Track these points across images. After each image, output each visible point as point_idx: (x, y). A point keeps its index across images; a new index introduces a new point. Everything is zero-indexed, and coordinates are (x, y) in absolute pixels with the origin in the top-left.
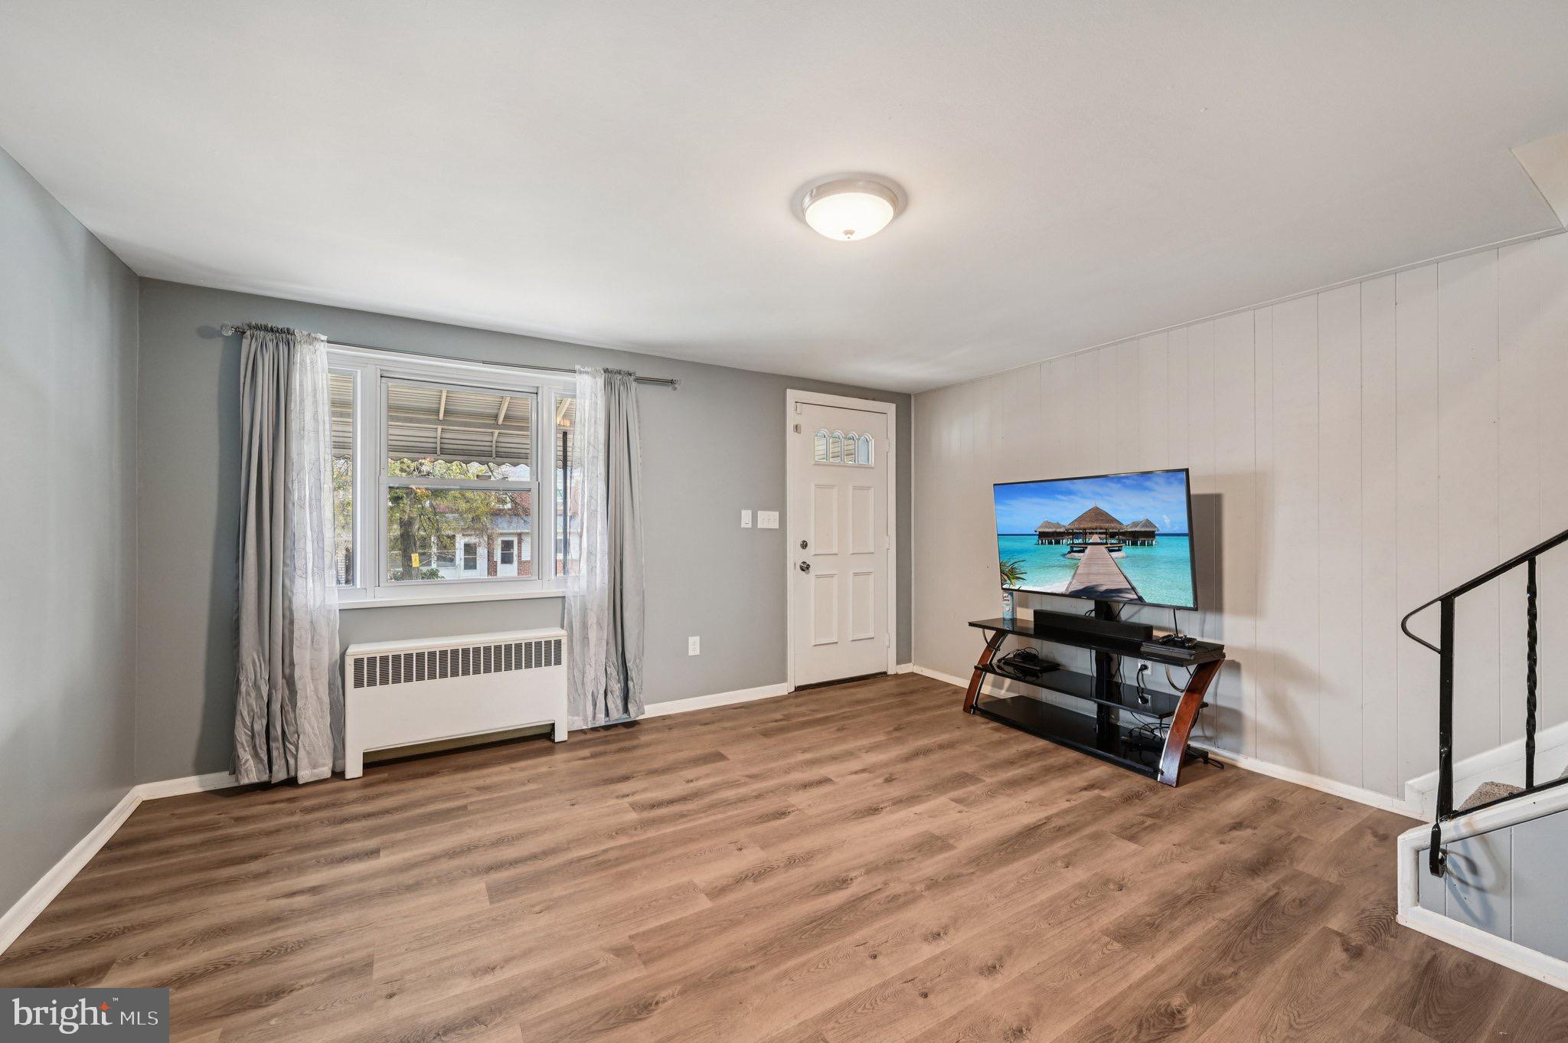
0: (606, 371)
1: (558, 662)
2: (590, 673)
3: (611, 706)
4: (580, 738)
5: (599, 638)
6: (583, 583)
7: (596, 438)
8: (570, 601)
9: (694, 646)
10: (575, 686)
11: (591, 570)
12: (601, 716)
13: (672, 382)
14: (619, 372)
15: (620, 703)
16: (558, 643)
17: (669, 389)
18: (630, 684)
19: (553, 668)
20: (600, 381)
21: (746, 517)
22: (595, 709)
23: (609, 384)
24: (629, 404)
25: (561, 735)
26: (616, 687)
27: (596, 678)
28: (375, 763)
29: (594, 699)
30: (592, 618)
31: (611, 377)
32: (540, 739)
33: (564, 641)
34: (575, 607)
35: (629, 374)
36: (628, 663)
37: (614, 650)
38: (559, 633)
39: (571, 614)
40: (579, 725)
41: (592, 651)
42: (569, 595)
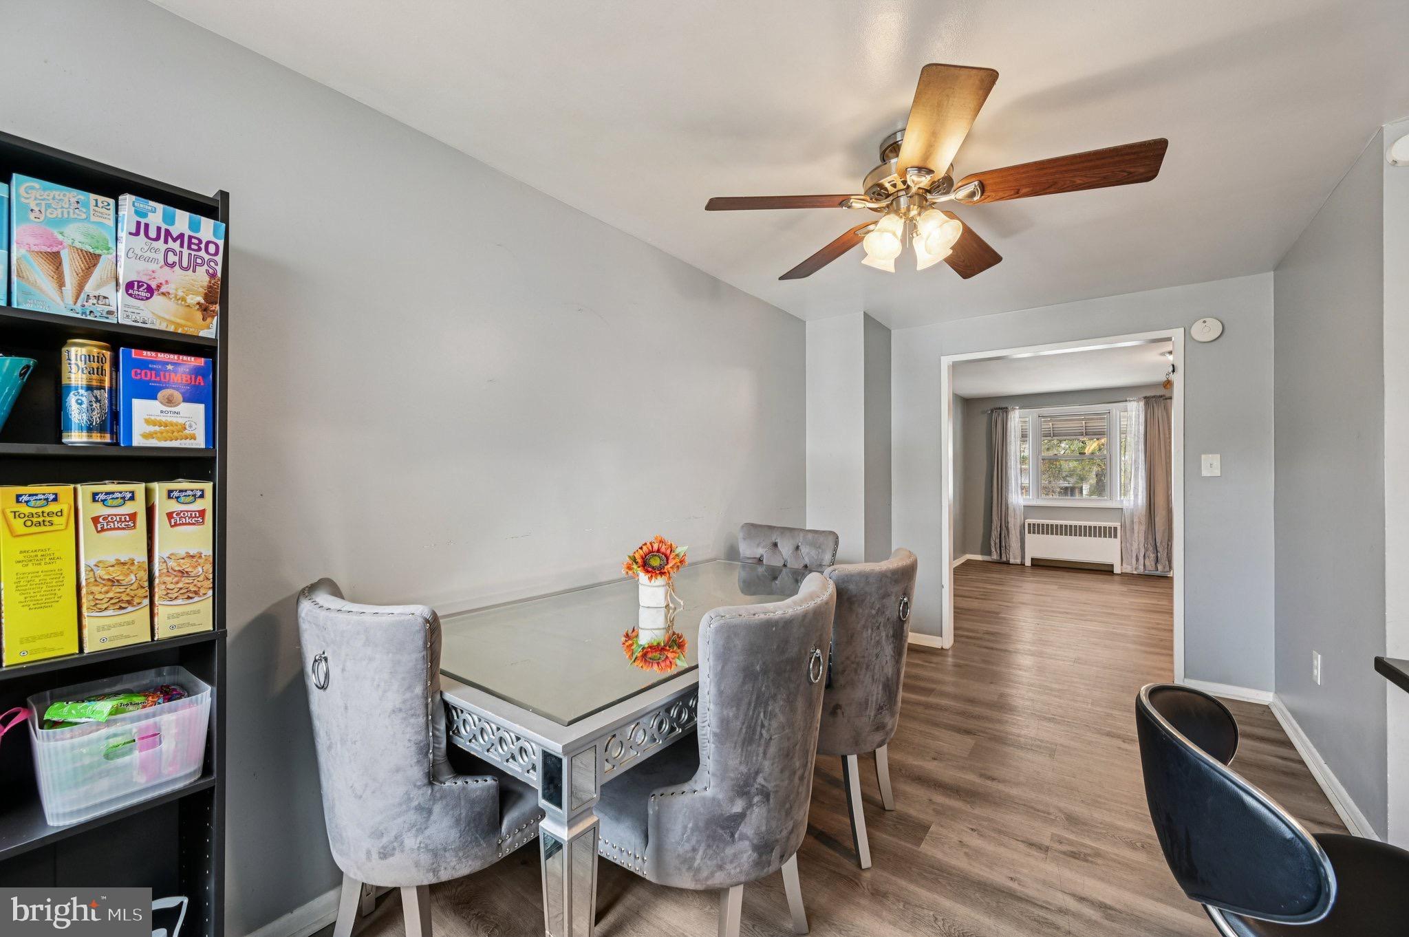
0: (1145, 398)
1: (1115, 536)
2: (1135, 546)
3: (1147, 565)
4: (1122, 574)
5: (1140, 530)
6: (1132, 503)
7: (1139, 432)
8: (1125, 510)
10: (1126, 551)
11: (1136, 496)
12: (1142, 567)
14: (1154, 397)
15: (1153, 564)
16: (1115, 529)
18: (1159, 554)
19: (1113, 540)
20: (1142, 403)
22: (1137, 565)
23: (1147, 404)
24: (1159, 412)
25: (1117, 570)
26: (1152, 556)
27: (1139, 548)
28: (1035, 563)
29: (1137, 560)
30: (1136, 520)
31: (1147, 400)
32: (1105, 571)
33: (1119, 528)
34: (1127, 513)
35: (1161, 396)
36: (1158, 545)
37: (1150, 536)
38: (1118, 525)
39: (1124, 516)
40: (1128, 569)
41: (1136, 535)
42: (1124, 508)
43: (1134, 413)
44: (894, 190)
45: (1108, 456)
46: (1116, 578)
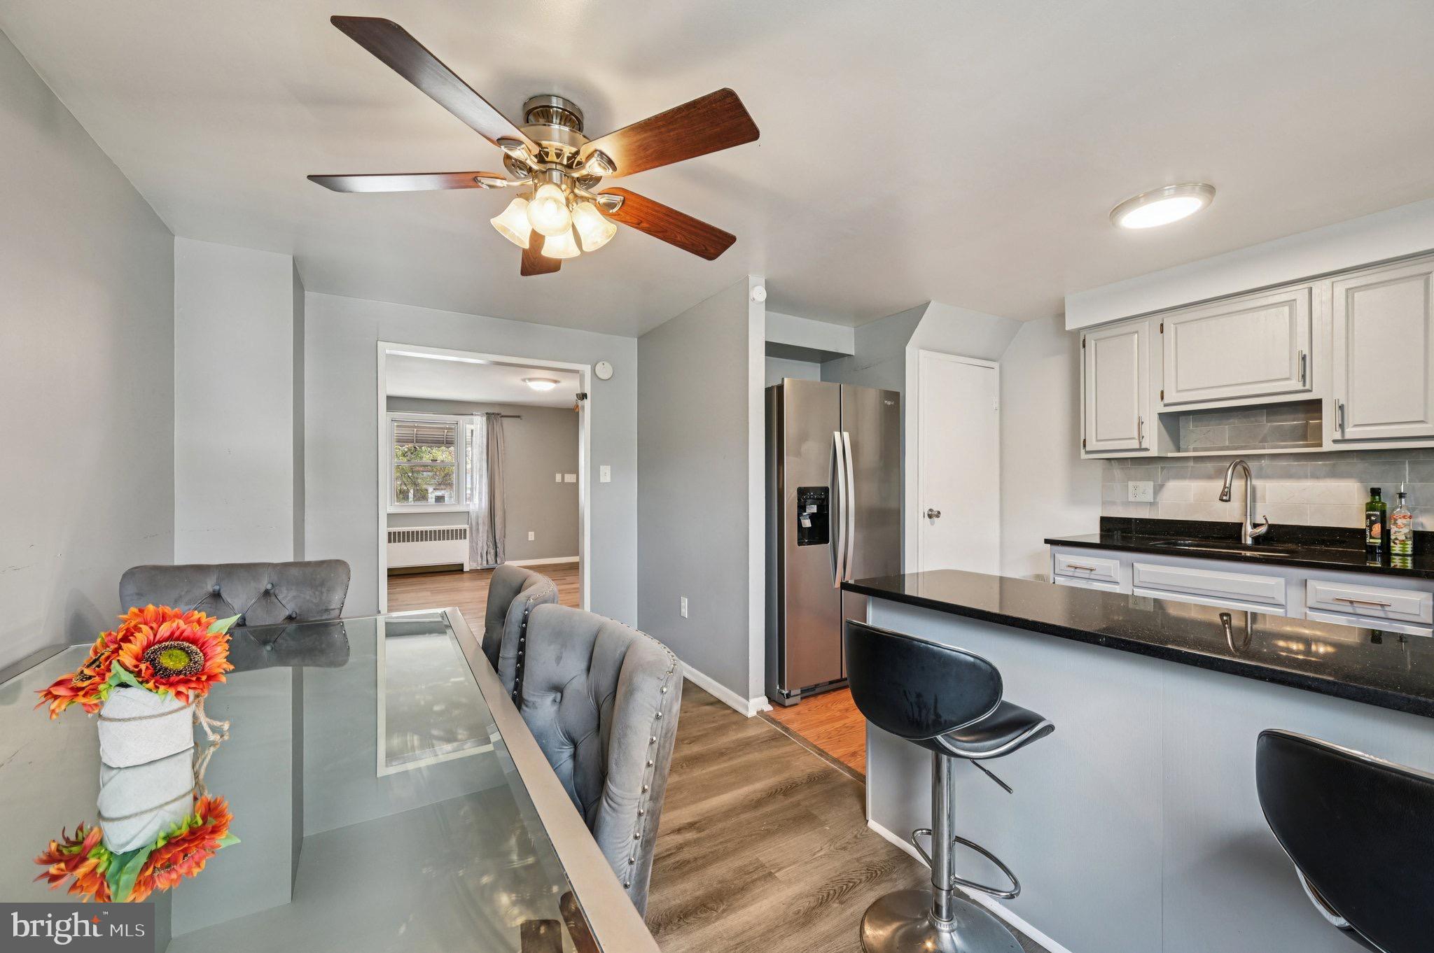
0: (487, 414)
1: (465, 538)
2: (480, 544)
3: (489, 559)
4: (472, 571)
5: (483, 529)
6: (477, 506)
7: (482, 443)
8: (471, 514)
9: (531, 536)
10: (473, 549)
11: (480, 500)
12: (485, 562)
13: (519, 417)
14: (493, 414)
15: (493, 557)
16: (465, 530)
17: (518, 419)
18: (498, 549)
19: (463, 541)
20: (485, 418)
21: (558, 478)
22: (482, 559)
23: (488, 419)
24: (497, 428)
25: (466, 569)
26: (492, 552)
27: (483, 546)
28: (391, 573)
29: (482, 556)
30: (480, 521)
31: (489, 416)
32: (457, 570)
33: (468, 530)
34: (473, 516)
35: (498, 414)
36: (497, 541)
37: (490, 536)
38: (466, 526)
39: (471, 519)
40: (475, 566)
41: (481, 535)
42: (471, 511)
43: (479, 426)
44: (555, 159)
45: (456, 464)
46: (465, 576)
